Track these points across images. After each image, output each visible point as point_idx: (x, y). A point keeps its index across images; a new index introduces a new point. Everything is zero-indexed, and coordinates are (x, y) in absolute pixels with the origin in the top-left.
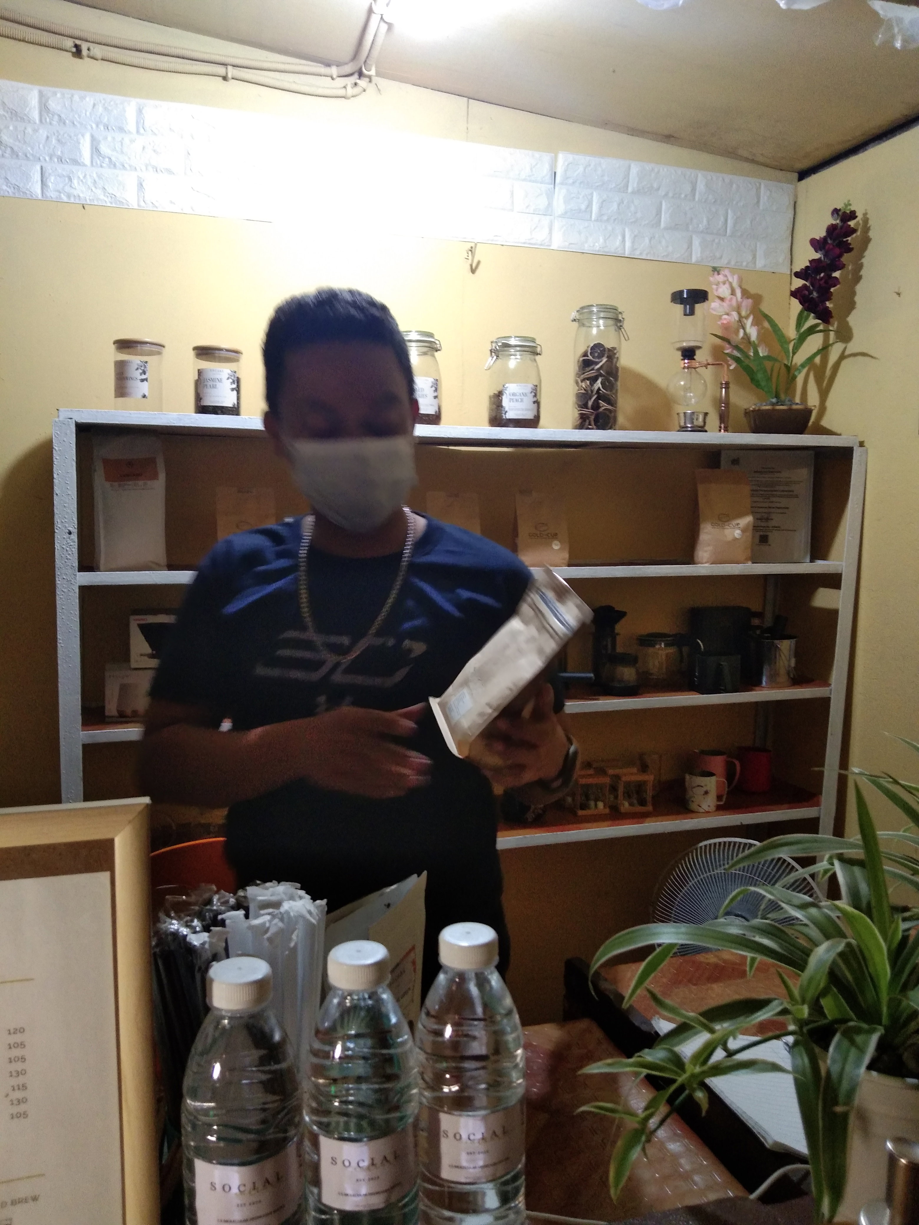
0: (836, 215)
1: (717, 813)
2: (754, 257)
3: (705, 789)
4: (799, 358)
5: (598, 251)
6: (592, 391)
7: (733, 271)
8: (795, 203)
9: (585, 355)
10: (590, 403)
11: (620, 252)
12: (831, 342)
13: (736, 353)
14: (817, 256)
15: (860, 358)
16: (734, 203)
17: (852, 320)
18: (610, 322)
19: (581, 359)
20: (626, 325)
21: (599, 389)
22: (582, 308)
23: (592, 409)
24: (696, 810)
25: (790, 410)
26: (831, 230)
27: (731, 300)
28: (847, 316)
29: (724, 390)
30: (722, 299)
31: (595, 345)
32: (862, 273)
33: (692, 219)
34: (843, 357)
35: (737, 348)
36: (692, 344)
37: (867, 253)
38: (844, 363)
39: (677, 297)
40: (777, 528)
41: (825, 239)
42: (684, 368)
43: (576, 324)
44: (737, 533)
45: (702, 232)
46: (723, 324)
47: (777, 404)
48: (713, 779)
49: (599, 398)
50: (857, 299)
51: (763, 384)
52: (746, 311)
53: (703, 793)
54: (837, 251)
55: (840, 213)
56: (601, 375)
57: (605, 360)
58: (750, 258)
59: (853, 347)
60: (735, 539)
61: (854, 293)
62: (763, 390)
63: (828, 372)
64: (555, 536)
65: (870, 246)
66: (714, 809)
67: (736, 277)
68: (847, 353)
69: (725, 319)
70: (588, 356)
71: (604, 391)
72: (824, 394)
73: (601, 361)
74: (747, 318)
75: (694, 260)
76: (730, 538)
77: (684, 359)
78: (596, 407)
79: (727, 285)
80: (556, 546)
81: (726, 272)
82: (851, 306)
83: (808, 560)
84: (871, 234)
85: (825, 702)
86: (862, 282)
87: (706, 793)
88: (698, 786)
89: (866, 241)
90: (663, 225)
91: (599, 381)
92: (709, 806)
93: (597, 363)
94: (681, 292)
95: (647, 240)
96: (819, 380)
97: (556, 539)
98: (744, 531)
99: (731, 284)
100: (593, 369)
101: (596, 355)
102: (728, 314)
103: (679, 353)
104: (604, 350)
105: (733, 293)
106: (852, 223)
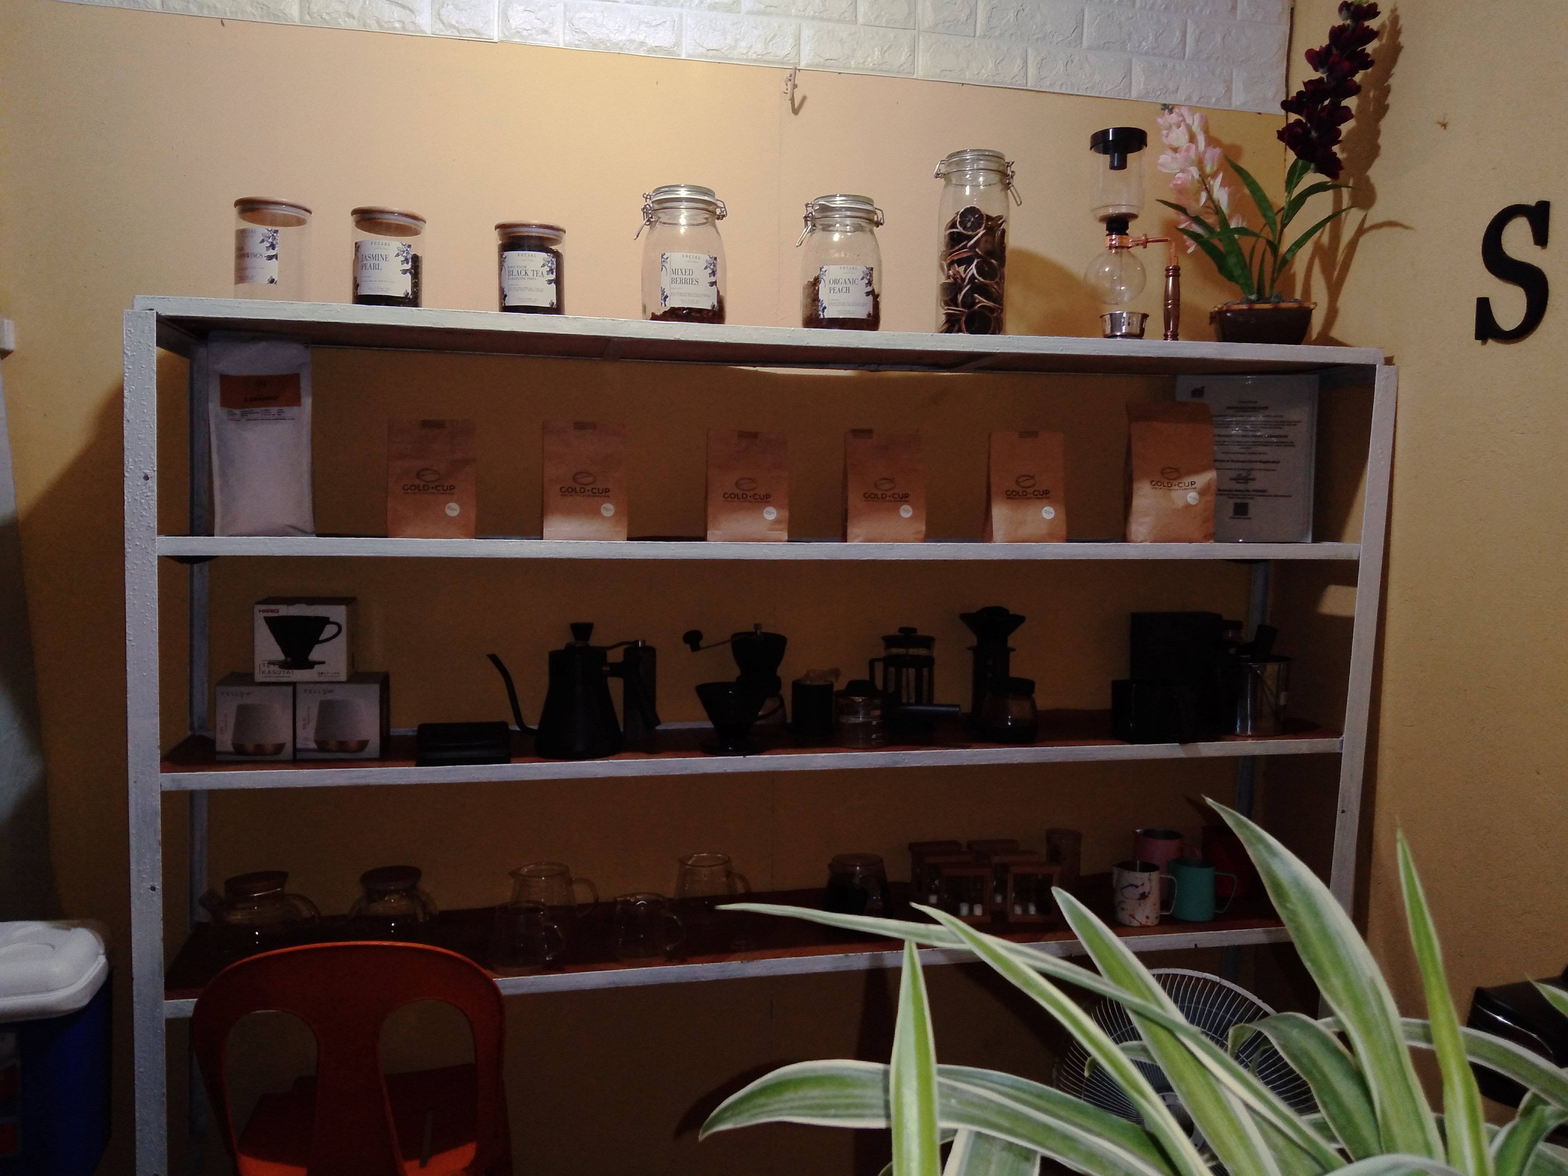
0: (1344, 12)
1: (1160, 927)
2: (1229, 90)
3: (1140, 890)
4: (1292, 233)
5: (986, 81)
6: (963, 280)
7: (1193, 109)
8: (1292, 9)
9: (953, 225)
10: (960, 297)
11: (1019, 83)
12: (1345, 205)
13: (1196, 229)
14: (1315, 75)
15: (1386, 230)
16: (1197, 9)
17: (1375, 173)
18: (995, 178)
19: (948, 232)
20: (1016, 181)
21: (973, 277)
22: (951, 156)
23: (964, 304)
24: (1127, 922)
25: (1276, 310)
26: (1336, 34)
27: (1188, 150)
28: (1369, 165)
29: (1171, 278)
30: (1175, 150)
31: (967, 210)
32: (1390, 100)
33: (1130, 35)
34: (1361, 231)
35: (1197, 220)
36: (1124, 210)
37: (1397, 70)
38: (1362, 240)
39: (1100, 142)
40: (1262, 492)
41: (1328, 47)
42: (1111, 247)
43: (942, 181)
44: (1192, 497)
45: (1146, 53)
46: (1176, 185)
47: (1258, 301)
48: (1155, 875)
49: (972, 290)
50: (1381, 141)
51: (1237, 272)
52: (1212, 166)
53: (1138, 896)
54: (1346, 65)
55: (1352, 8)
56: (978, 256)
57: (981, 232)
58: (1221, 89)
59: (1376, 215)
60: (1188, 506)
61: (1377, 133)
62: (1237, 282)
63: (1340, 257)
64: (904, 498)
65: (1402, 59)
66: (1156, 922)
67: (1197, 117)
68: (1367, 225)
69: (1179, 178)
70: (957, 228)
71: (981, 279)
72: (1334, 289)
73: (977, 234)
74: (1214, 176)
75: (1134, 95)
76: (1180, 504)
77: (1110, 234)
78: (969, 303)
79: (1183, 128)
80: (906, 512)
81: (1185, 111)
82: (1372, 151)
83: (1310, 539)
84: (1402, 39)
85: (1333, 761)
86: (1389, 114)
87: (1143, 896)
88: (1132, 885)
89: (1394, 51)
90: (1085, 44)
91: (974, 265)
92: (1147, 917)
93: (970, 238)
94: (1105, 133)
95: (1061, 65)
96: (1327, 271)
97: (907, 502)
98: (1202, 493)
99: (1189, 128)
100: (964, 247)
101: (969, 225)
102: (1182, 171)
103: (1104, 226)
104: (981, 215)
105: (1192, 139)
106: (1373, 24)
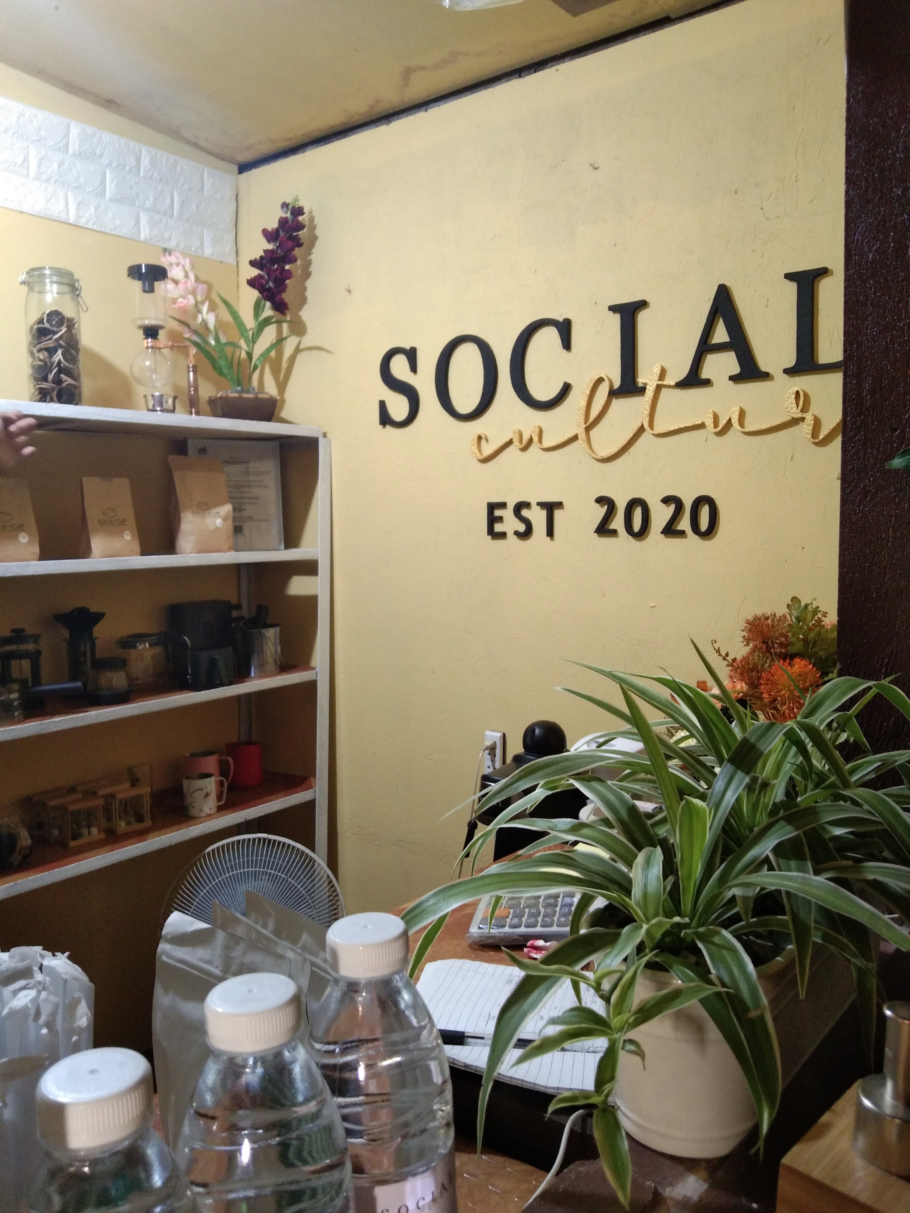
0: (285, 208)
1: (219, 814)
2: (202, 244)
3: (205, 791)
4: (259, 349)
5: (39, 213)
6: (52, 364)
7: (185, 255)
8: (237, 195)
9: (41, 321)
10: (51, 377)
11: (63, 217)
12: (285, 335)
13: (195, 338)
14: (270, 247)
15: (314, 352)
16: (180, 185)
17: (305, 314)
18: (67, 289)
19: (36, 327)
20: (83, 294)
21: (60, 362)
22: (33, 270)
23: (53, 382)
24: (198, 815)
25: (256, 398)
26: (283, 222)
27: (185, 283)
28: (300, 310)
29: (191, 374)
30: (176, 282)
31: (51, 312)
32: (312, 269)
33: (137, 195)
34: (297, 350)
35: (196, 332)
36: (153, 322)
37: (314, 250)
38: (299, 357)
39: (135, 272)
40: (251, 518)
41: (277, 231)
42: (147, 347)
43: (25, 288)
44: (219, 522)
45: (149, 209)
46: (179, 307)
47: (242, 391)
48: (213, 780)
49: (60, 371)
50: (308, 294)
51: (226, 371)
52: (202, 297)
53: (203, 796)
54: (290, 244)
55: (290, 207)
56: (61, 347)
57: (64, 330)
58: (198, 244)
59: (307, 341)
60: (217, 529)
61: (305, 289)
62: (226, 378)
63: (284, 365)
64: (21, 528)
65: (317, 244)
66: (215, 810)
67: (187, 260)
68: (302, 347)
69: (181, 302)
70: (43, 323)
71: (66, 364)
72: (282, 386)
73: (61, 330)
74: (203, 303)
75: (142, 237)
76: (212, 527)
77: (147, 338)
78: (58, 381)
79: (180, 268)
80: (24, 539)
81: (177, 254)
82: (303, 301)
83: (283, 547)
84: (317, 232)
85: (311, 687)
86: (312, 277)
87: (207, 795)
88: (198, 789)
89: (314, 239)
90: (108, 195)
91: (60, 352)
92: (211, 809)
93: (55, 333)
94: (139, 267)
95: (92, 209)
96: (275, 372)
97: (23, 530)
98: (225, 519)
99: (184, 267)
100: (51, 339)
101: (54, 323)
102: (184, 298)
103: (141, 332)
104: (63, 318)
105: (187, 276)
106: (300, 218)
